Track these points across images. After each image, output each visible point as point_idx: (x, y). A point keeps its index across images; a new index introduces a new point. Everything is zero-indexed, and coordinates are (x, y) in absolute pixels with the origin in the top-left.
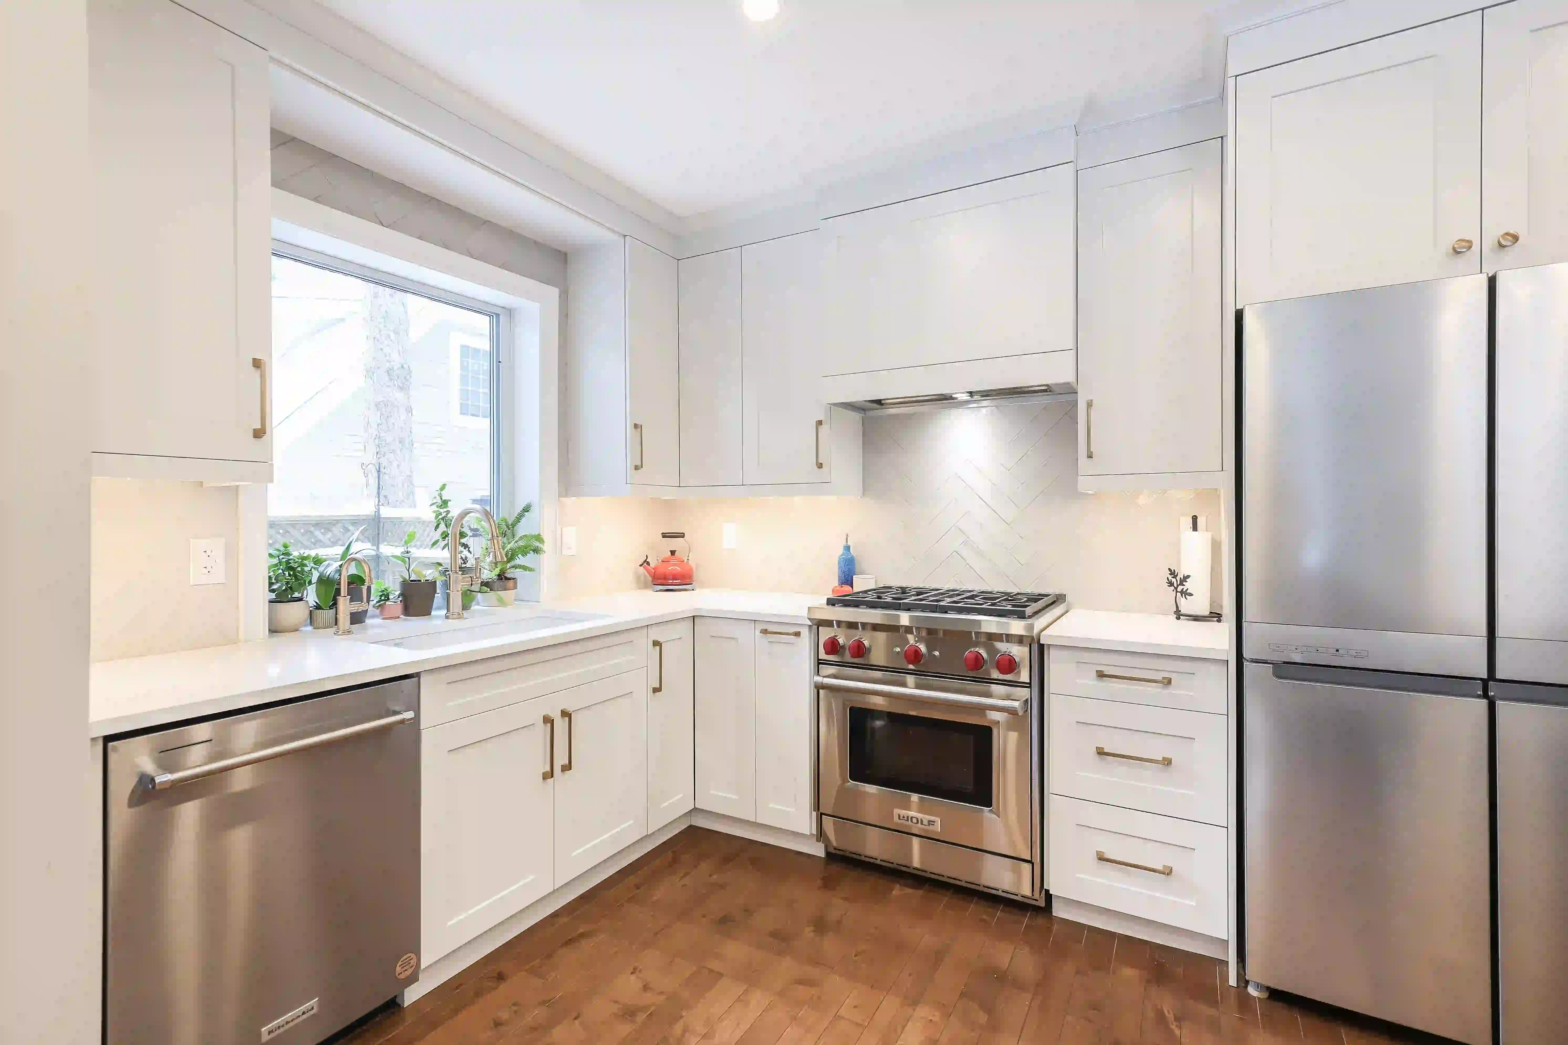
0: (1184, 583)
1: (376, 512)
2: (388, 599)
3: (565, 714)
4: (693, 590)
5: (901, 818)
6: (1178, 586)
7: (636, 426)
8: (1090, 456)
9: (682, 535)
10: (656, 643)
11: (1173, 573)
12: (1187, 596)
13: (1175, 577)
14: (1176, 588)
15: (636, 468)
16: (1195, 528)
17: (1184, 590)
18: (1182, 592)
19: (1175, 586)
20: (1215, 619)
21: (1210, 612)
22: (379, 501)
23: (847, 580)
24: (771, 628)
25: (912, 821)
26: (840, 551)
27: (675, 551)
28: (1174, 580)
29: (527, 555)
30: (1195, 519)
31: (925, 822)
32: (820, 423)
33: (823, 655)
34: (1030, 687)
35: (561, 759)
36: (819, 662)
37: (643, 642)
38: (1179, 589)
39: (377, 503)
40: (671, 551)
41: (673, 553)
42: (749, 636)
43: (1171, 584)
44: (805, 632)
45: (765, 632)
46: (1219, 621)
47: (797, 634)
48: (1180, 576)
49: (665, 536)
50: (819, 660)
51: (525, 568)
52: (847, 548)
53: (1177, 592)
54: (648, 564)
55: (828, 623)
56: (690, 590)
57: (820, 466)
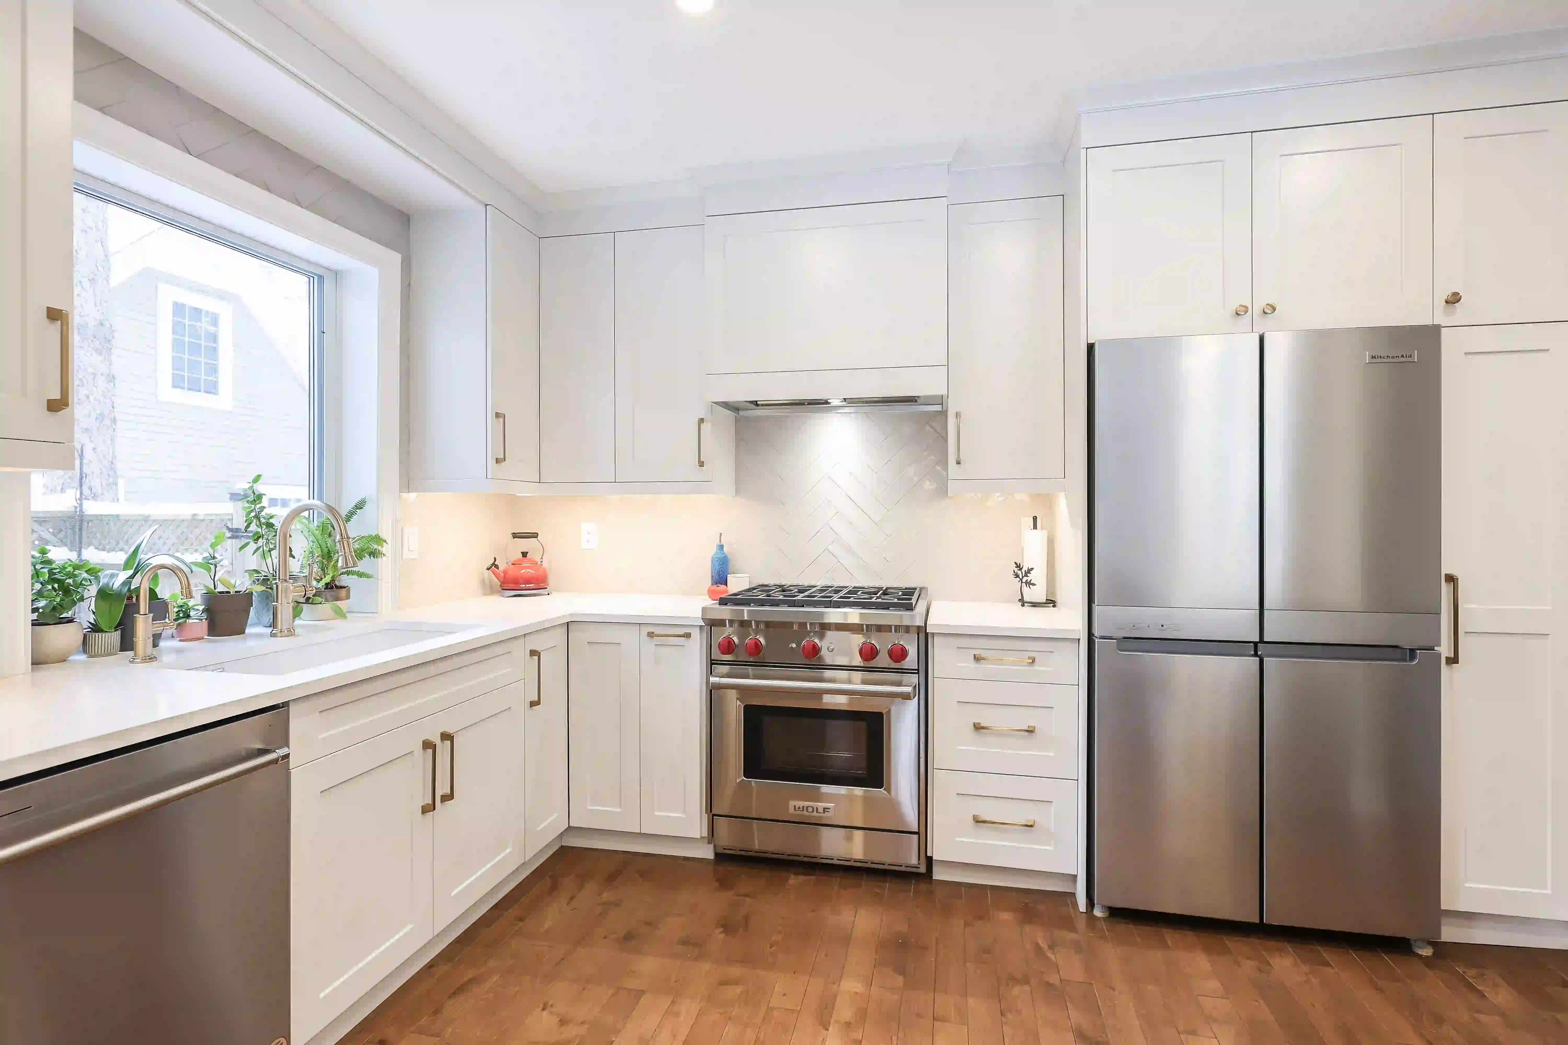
0: (1028, 575)
1: (76, 508)
2: (188, 616)
3: (447, 737)
4: (548, 594)
5: (797, 809)
6: (1023, 577)
7: (497, 415)
8: (958, 463)
9: (535, 535)
10: (533, 653)
11: (1019, 566)
12: (1030, 586)
13: (1021, 569)
14: (1021, 580)
15: (498, 461)
16: (1035, 527)
17: (1028, 581)
18: (1026, 582)
19: (1021, 577)
20: (1051, 605)
21: (1047, 600)
22: (81, 494)
23: (721, 579)
24: (658, 630)
25: (807, 811)
26: (712, 550)
27: (527, 553)
28: (1019, 572)
29: (362, 559)
30: (1035, 519)
31: (821, 810)
32: (701, 421)
33: (717, 655)
34: (918, 673)
35: (443, 788)
36: (712, 663)
37: (520, 650)
38: (1024, 580)
39: (78, 496)
40: (522, 552)
41: (524, 554)
42: (631, 639)
43: (1017, 576)
44: (696, 634)
45: (651, 635)
46: (1054, 606)
47: (688, 636)
48: (1025, 569)
49: (515, 536)
50: (711, 660)
51: (360, 575)
52: (721, 547)
53: (1022, 582)
54: (497, 567)
55: (721, 623)
56: (546, 595)
57: (701, 464)
